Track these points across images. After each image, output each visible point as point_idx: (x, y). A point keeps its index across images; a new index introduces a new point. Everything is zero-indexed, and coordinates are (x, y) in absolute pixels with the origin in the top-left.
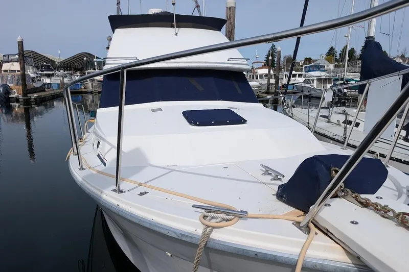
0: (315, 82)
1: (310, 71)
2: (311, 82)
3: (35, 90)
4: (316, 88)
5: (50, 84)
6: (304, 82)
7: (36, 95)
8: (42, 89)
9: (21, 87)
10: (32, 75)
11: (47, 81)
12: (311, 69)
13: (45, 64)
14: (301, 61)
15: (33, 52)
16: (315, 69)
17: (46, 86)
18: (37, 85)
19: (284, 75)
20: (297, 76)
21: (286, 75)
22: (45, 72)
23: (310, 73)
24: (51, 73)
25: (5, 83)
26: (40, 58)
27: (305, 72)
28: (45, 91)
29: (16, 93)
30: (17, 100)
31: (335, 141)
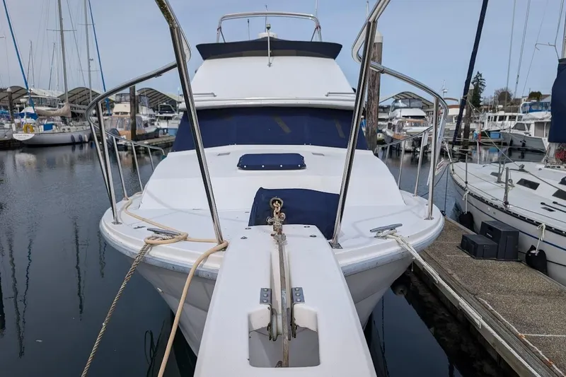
0: (533, 127)
1: (531, 111)
2: (526, 128)
3: (147, 136)
4: (533, 136)
5: (167, 129)
6: (515, 127)
7: (146, 142)
8: (155, 135)
9: (130, 132)
10: (145, 118)
11: (163, 125)
12: (533, 108)
13: (165, 104)
14: (523, 97)
15: (152, 89)
16: (540, 108)
17: (161, 131)
18: (150, 129)
19: (487, 117)
20: (508, 118)
21: (489, 117)
22: (164, 115)
23: (531, 113)
24: (171, 115)
25: (114, 127)
26: (160, 96)
27: (524, 113)
28: (157, 137)
29: (125, 138)
30: (125, 148)
31: (493, 207)
